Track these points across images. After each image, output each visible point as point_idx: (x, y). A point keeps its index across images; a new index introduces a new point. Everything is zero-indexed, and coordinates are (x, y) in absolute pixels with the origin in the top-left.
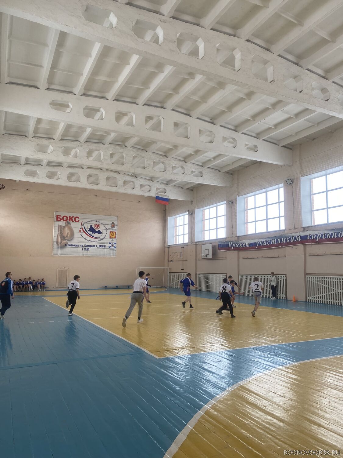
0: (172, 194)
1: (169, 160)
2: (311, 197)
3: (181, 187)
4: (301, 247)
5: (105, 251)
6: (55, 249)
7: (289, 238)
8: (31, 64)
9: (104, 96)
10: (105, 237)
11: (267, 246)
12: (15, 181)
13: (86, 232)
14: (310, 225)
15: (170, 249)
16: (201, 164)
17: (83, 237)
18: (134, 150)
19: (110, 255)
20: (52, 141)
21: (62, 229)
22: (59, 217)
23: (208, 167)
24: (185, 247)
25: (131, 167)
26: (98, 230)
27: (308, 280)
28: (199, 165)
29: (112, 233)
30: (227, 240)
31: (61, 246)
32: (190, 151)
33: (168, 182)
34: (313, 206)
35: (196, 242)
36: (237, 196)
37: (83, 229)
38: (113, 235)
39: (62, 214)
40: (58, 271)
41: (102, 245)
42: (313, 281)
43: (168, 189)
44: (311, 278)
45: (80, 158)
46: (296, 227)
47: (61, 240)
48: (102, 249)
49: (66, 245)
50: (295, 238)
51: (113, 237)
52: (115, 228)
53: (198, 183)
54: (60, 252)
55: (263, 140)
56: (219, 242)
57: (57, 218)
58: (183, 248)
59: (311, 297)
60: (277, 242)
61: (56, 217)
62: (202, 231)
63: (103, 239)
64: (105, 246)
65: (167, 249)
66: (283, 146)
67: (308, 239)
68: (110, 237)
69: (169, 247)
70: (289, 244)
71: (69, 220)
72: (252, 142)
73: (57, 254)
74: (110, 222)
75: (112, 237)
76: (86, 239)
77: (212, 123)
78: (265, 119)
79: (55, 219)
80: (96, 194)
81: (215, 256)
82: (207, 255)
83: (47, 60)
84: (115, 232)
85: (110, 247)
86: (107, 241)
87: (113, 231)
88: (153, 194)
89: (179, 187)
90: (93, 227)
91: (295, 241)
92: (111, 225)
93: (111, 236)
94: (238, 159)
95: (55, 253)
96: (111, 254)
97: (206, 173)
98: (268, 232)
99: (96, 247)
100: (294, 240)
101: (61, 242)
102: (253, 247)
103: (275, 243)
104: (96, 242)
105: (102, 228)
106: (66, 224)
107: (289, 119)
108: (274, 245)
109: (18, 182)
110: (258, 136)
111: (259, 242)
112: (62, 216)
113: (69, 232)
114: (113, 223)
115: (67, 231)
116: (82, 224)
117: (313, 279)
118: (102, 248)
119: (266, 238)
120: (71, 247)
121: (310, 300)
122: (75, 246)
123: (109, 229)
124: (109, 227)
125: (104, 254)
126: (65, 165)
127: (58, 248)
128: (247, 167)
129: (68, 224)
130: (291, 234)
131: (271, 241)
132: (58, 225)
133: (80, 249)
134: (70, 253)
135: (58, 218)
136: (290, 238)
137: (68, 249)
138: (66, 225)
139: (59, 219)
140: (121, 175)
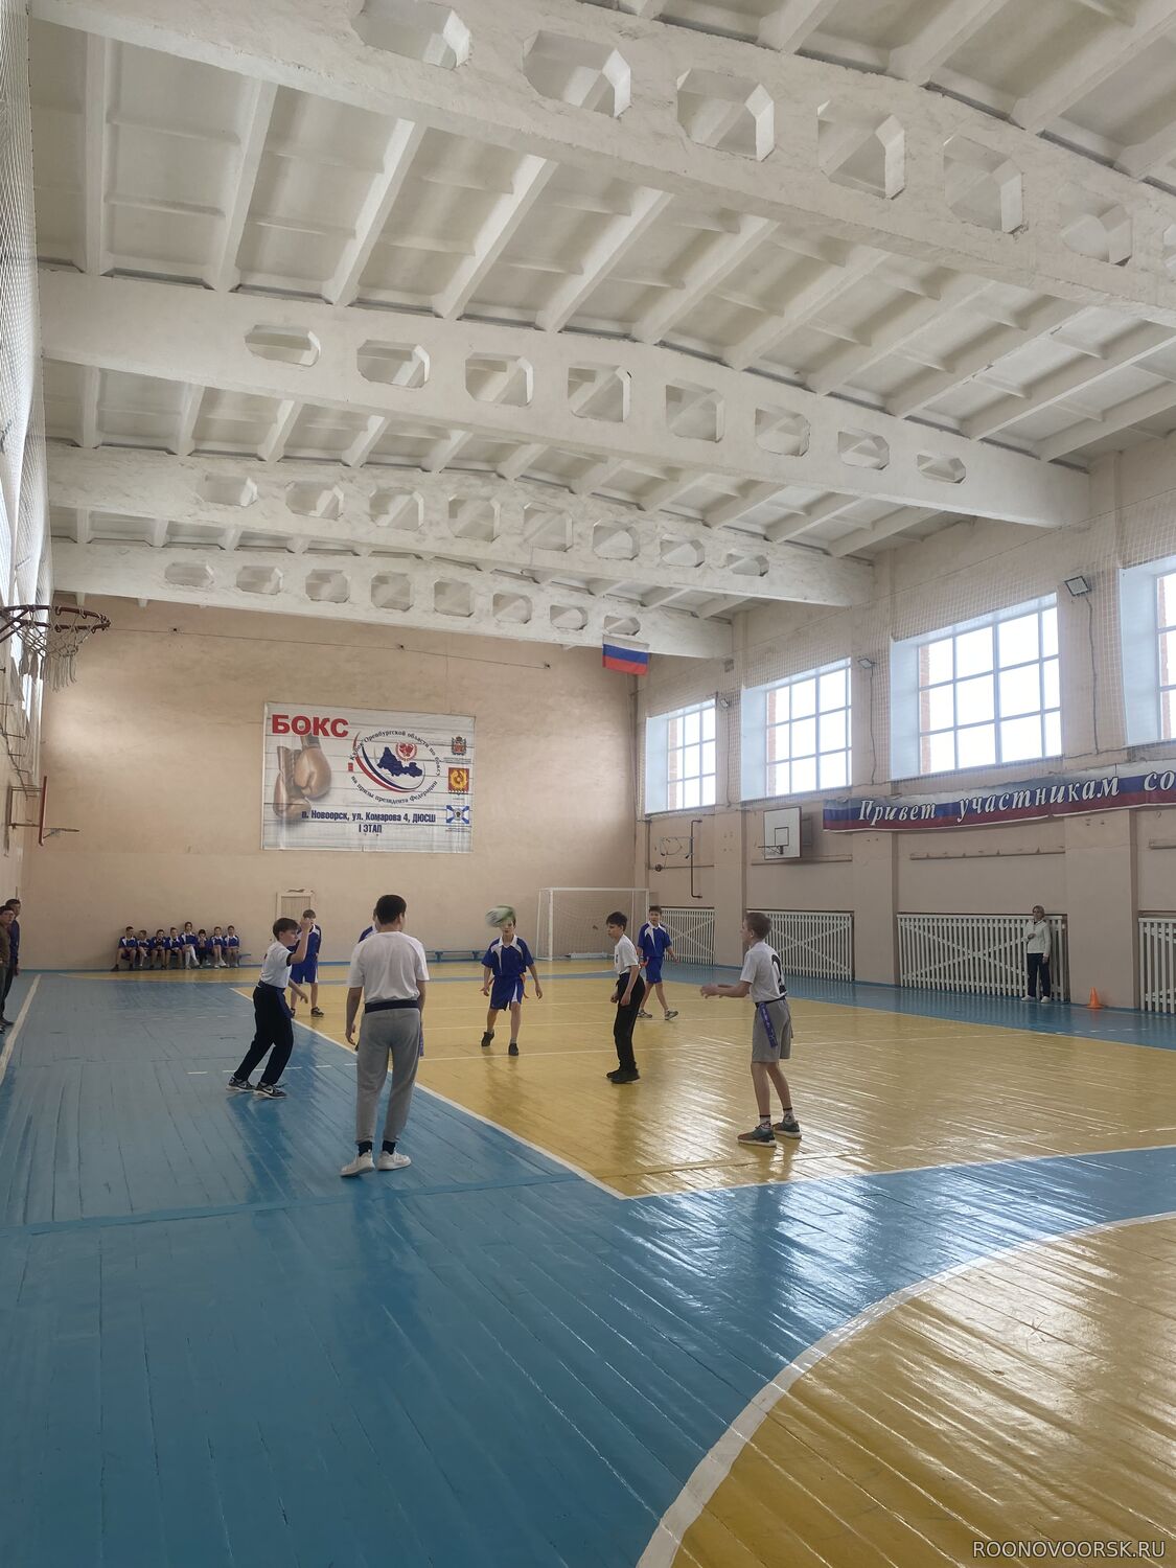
0: (660, 639)
1: (651, 520)
2: (1157, 643)
3: (691, 611)
4: (1120, 817)
5: (435, 832)
6: (272, 829)
7: (1078, 785)
8: (182, 206)
9: (426, 305)
10: (433, 786)
11: (997, 815)
12: (136, 601)
13: (371, 771)
14: (1153, 739)
15: (654, 827)
16: (759, 530)
17: (361, 788)
18: (530, 487)
19: (451, 848)
20: (255, 464)
21: (290, 759)
22: (280, 720)
23: (787, 541)
24: (703, 819)
25: (520, 545)
26: (411, 764)
27: (1145, 934)
28: (754, 535)
29: (455, 774)
30: (855, 794)
31: (287, 818)
32: (723, 486)
33: (644, 595)
34: (1165, 670)
35: (745, 803)
36: (892, 640)
37: (360, 760)
38: (459, 779)
39: (292, 712)
40: (279, 900)
41: (424, 812)
42: (1162, 936)
43: (648, 618)
44: (1156, 925)
45: (348, 522)
46: (1102, 747)
47: (290, 797)
48: (422, 827)
49: (304, 815)
50: (1099, 787)
51: (461, 786)
52: (467, 756)
53: (752, 595)
54: (285, 838)
55: (984, 440)
56: (827, 802)
57: (276, 724)
58: (700, 821)
59: (1156, 994)
60: (1032, 799)
61: (271, 722)
62: (766, 764)
63: (425, 793)
64: (432, 819)
65: (642, 827)
66: (1055, 461)
67: (1147, 787)
68: (450, 787)
69: (649, 820)
70: (1078, 806)
71: (312, 729)
72: (944, 447)
73: (277, 845)
74: (448, 738)
75: (457, 786)
76: (372, 793)
77: (802, 385)
78: (990, 366)
79: (268, 726)
80: (403, 641)
81: (810, 850)
82: (782, 847)
83: (234, 189)
84: (467, 770)
85: (449, 821)
86: (439, 799)
87: (460, 766)
88: (593, 638)
89: (683, 611)
90: (393, 752)
91: (1099, 795)
92: (453, 746)
93: (453, 782)
94: (895, 509)
95: (270, 839)
96: (455, 845)
97: (781, 562)
98: (999, 766)
99: (403, 821)
100: (1095, 792)
101: (289, 805)
102: (947, 817)
103: (1027, 804)
104: (404, 804)
105: (421, 756)
106: (306, 744)
107: (1081, 360)
108: (1023, 812)
109: (143, 604)
110: (963, 427)
111: (971, 802)
112: (291, 717)
113: (313, 769)
114: (459, 739)
115: (307, 766)
116: (358, 743)
117: (1162, 930)
118: (424, 823)
119: (993, 787)
120: (320, 819)
121: (1153, 1003)
122: (335, 816)
123: (447, 761)
124: (447, 752)
125: (431, 846)
126: (298, 545)
127: (279, 823)
128: (923, 538)
129: (313, 742)
130: (1084, 772)
131: (1011, 796)
132: (279, 748)
133: (353, 827)
134: (320, 841)
135: (278, 725)
136: (1082, 786)
137: (313, 827)
138: (304, 748)
139: (281, 728)
140: (485, 574)
